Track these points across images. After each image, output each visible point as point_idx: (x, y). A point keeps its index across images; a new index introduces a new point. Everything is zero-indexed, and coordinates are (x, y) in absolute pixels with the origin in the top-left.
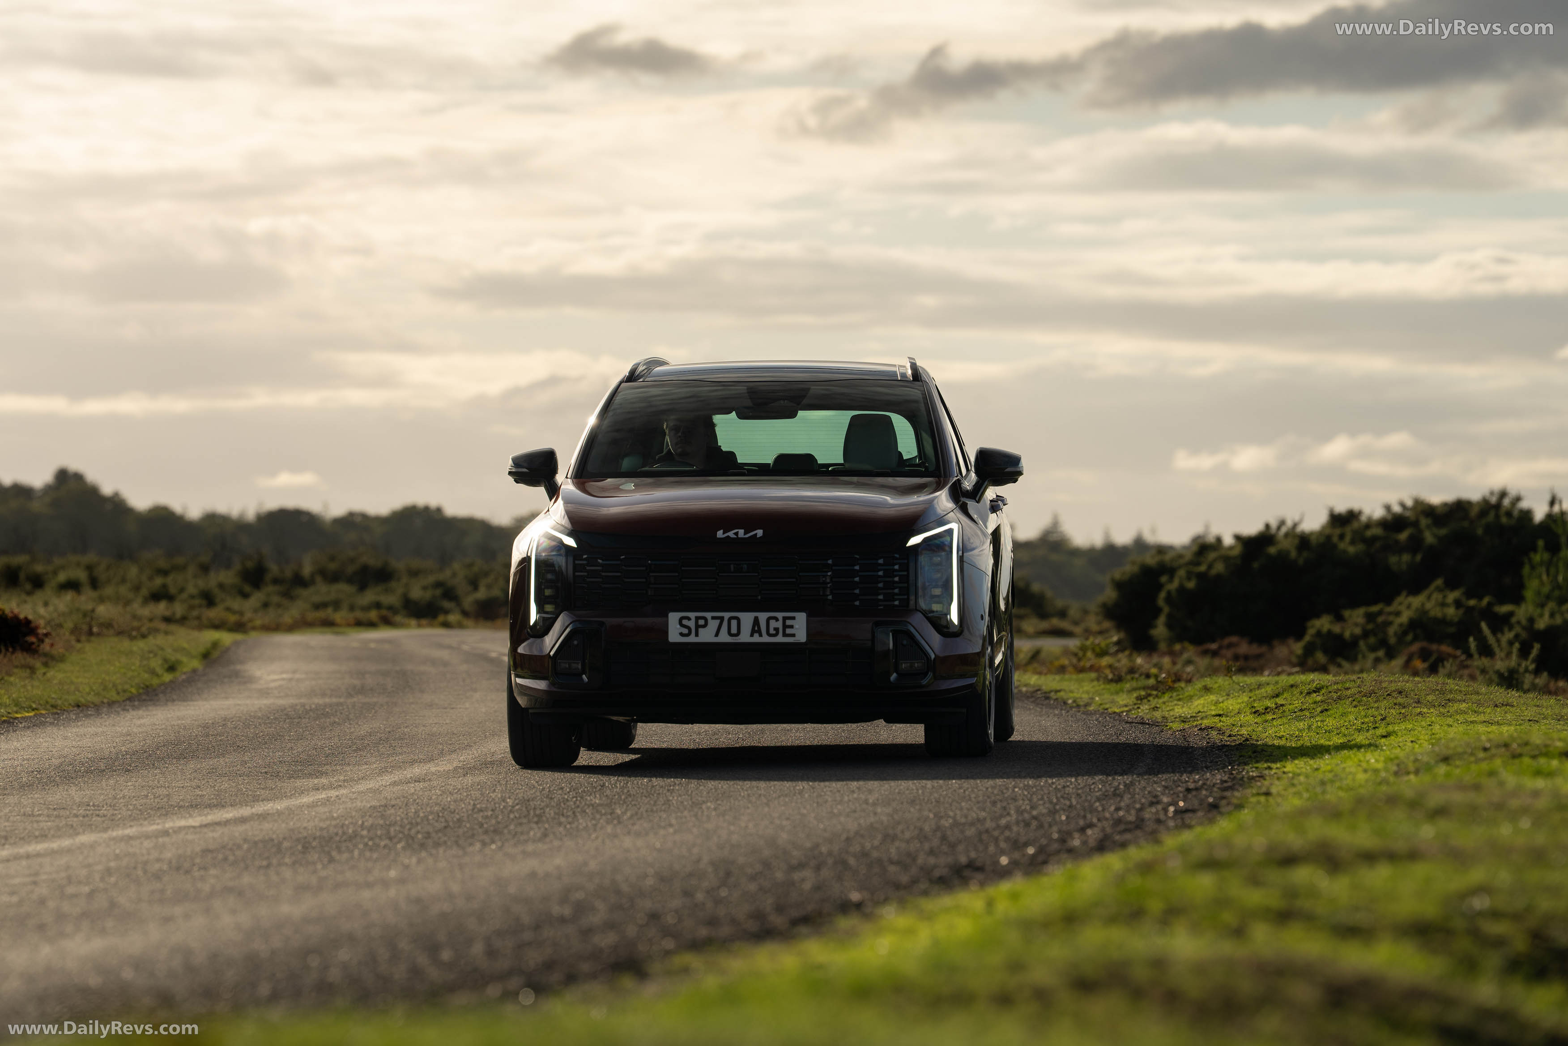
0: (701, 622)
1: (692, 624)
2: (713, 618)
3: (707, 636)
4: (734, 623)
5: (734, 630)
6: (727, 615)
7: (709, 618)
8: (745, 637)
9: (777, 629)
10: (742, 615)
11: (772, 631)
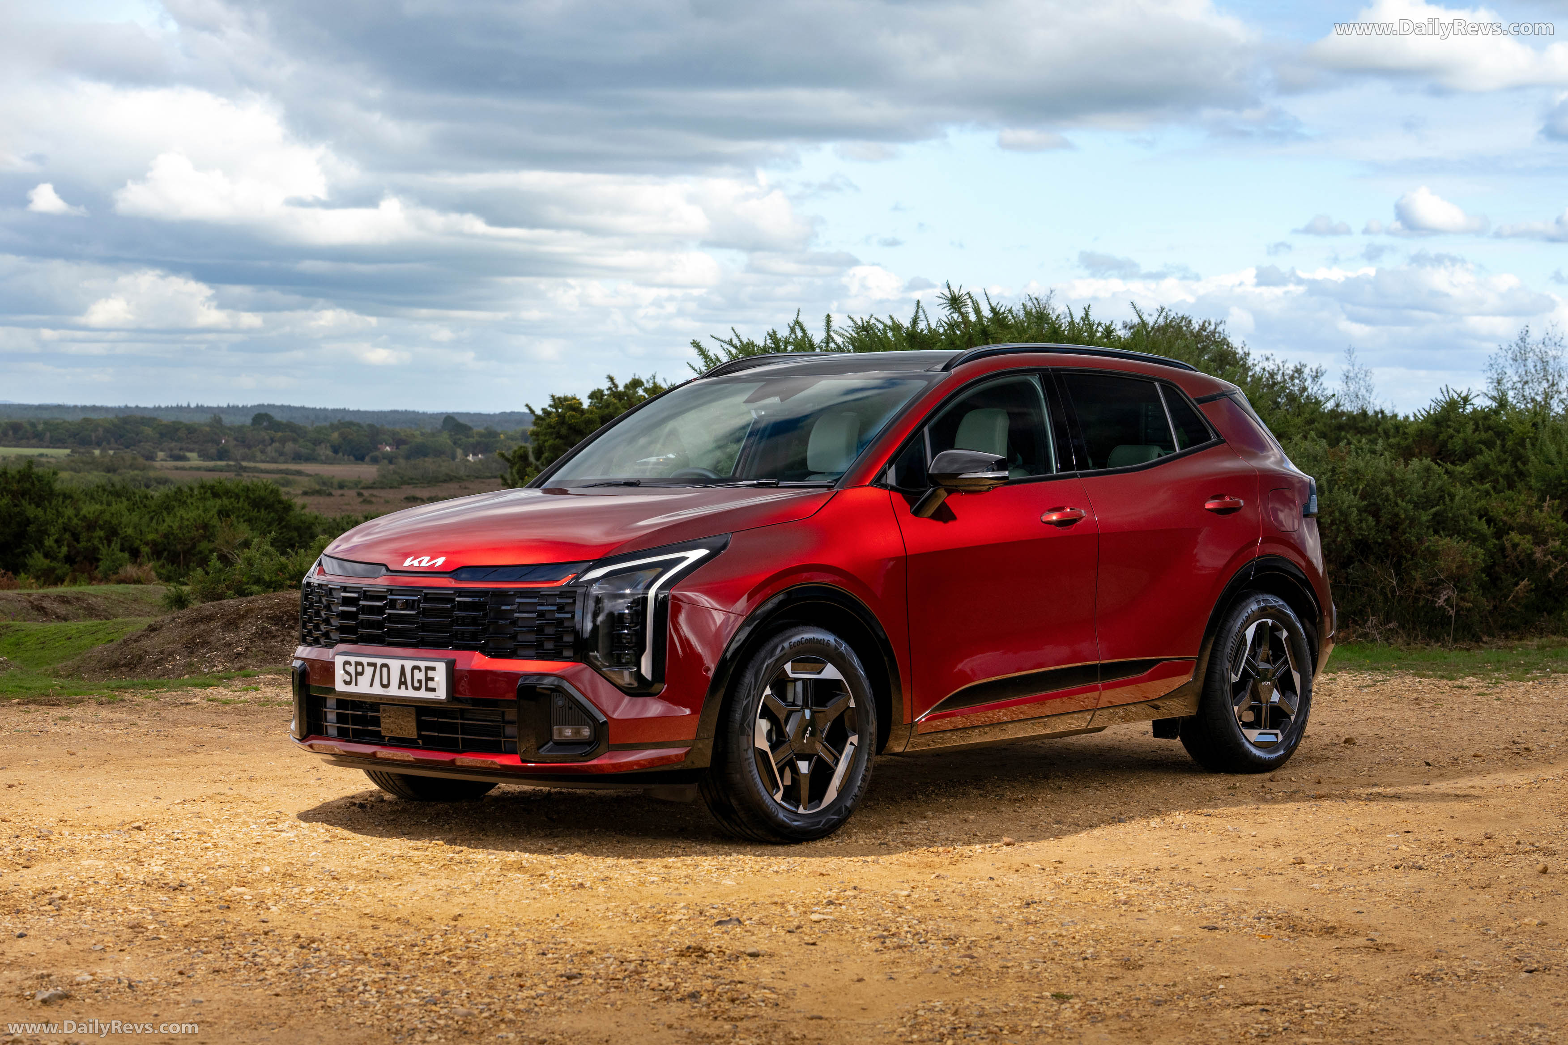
0: (360, 669)
1: (351, 669)
2: (369, 664)
3: (364, 687)
4: (385, 670)
5: (385, 682)
6: (379, 661)
7: (365, 665)
8: (394, 691)
9: (420, 681)
10: (391, 662)
11: (416, 684)
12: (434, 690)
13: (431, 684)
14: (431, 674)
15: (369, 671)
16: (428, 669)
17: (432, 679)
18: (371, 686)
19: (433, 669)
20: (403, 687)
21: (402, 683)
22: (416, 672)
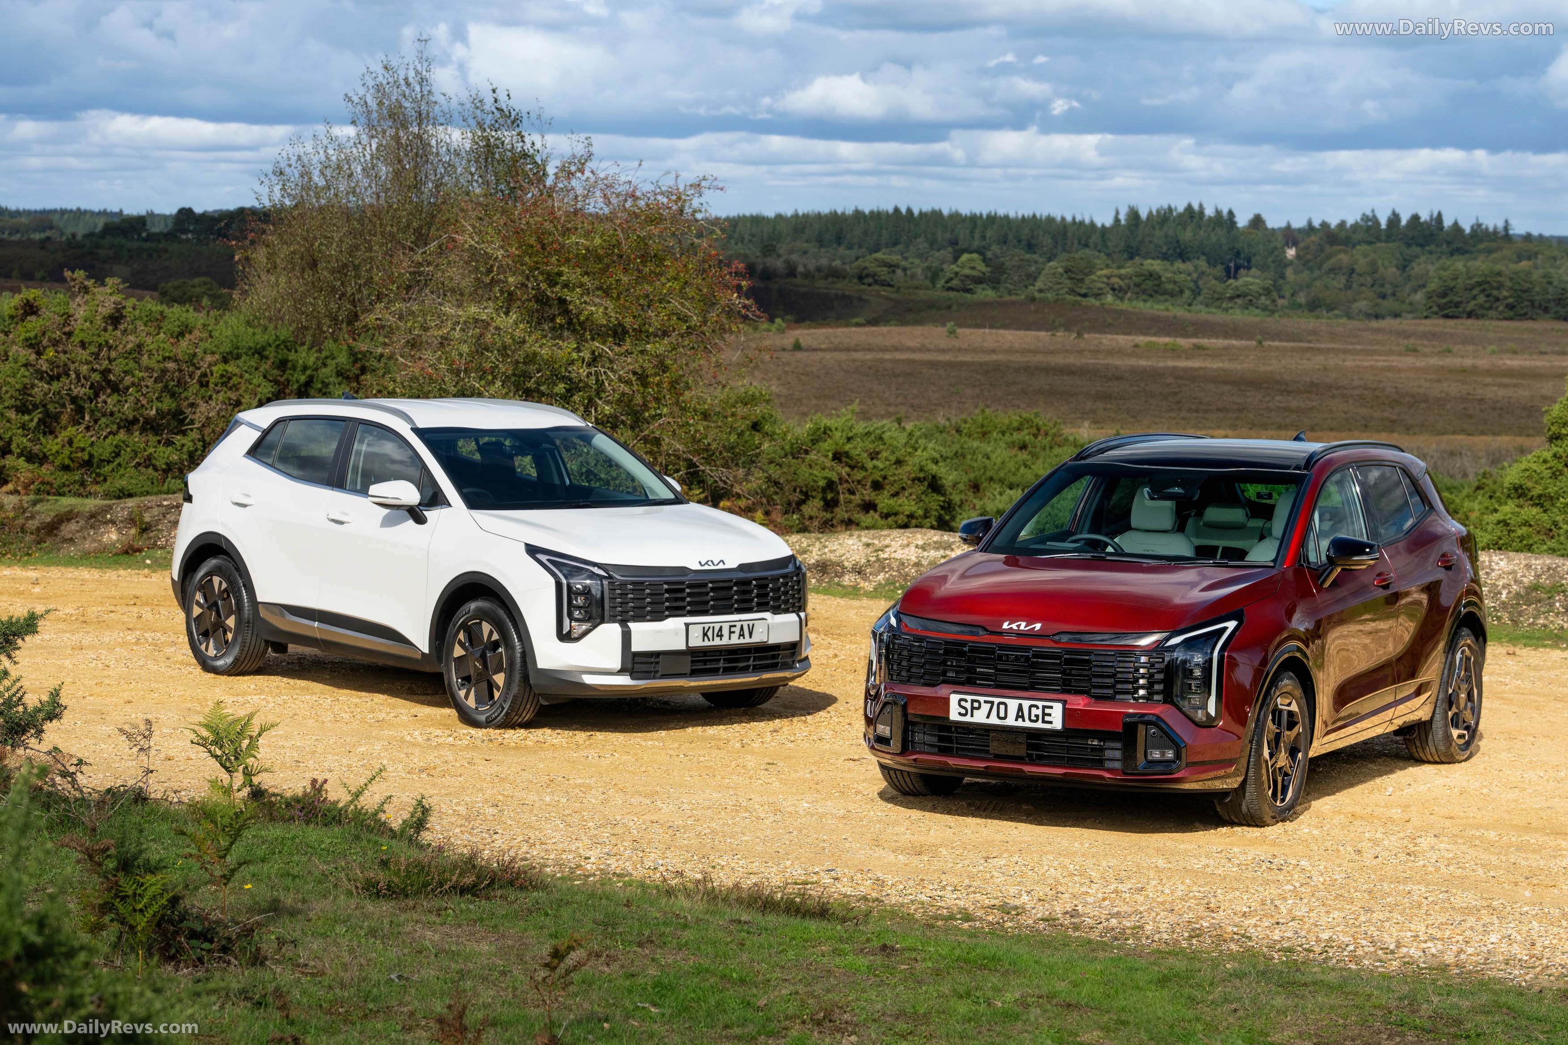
0: (976, 705)
1: (968, 705)
2: (986, 702)
5: (1002, 714)
12: (1051, 723)
13: (1047, 718)
14: (1047, 711)
15: (985, 708)
16: (1044, 707)
17: (1050, 715)
18: (988, 717)
19: (1051, 707)
20: (1020, 720)
21: (1020, 715)
22: (1034, 710)
